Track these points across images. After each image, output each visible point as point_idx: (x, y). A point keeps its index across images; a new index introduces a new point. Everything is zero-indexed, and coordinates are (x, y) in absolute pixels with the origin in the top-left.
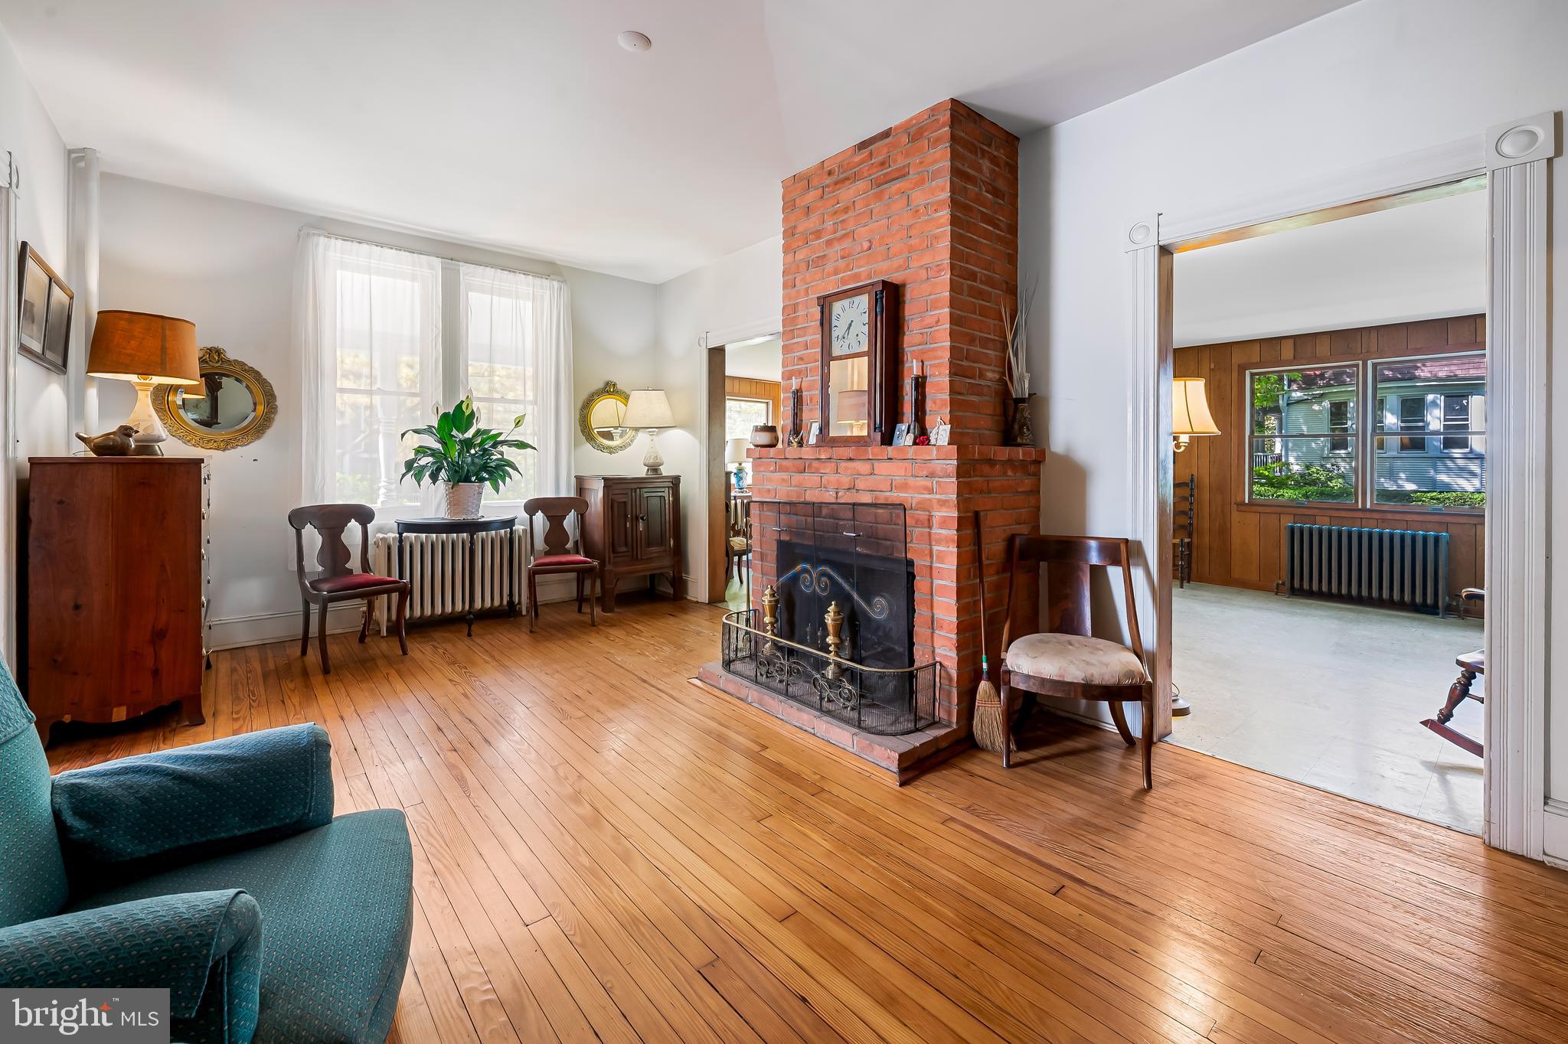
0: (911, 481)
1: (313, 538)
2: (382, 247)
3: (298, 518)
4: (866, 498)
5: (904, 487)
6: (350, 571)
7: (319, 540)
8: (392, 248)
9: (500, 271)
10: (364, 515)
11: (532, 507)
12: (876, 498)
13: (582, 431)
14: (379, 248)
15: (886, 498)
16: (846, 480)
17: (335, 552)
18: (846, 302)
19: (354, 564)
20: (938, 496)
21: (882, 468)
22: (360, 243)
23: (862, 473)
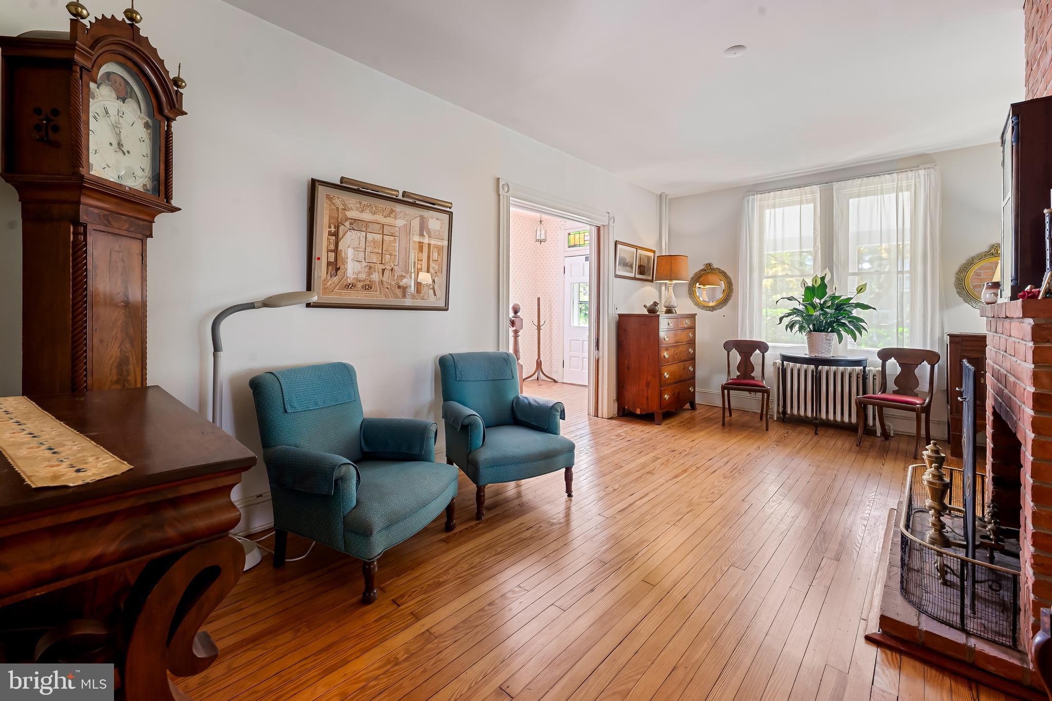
1: (736, 357)
2: (781, 190)
3: (728, 346)
6: (753, 378)
7: (739, 358)
8: (787, 189)
9: (866, 179)
10: (763, 347)
11: (885, 355)
13: (958, 293)
14: (780, 192)
17: (746, 367)
19: (757, 373)
22: (769, 192)
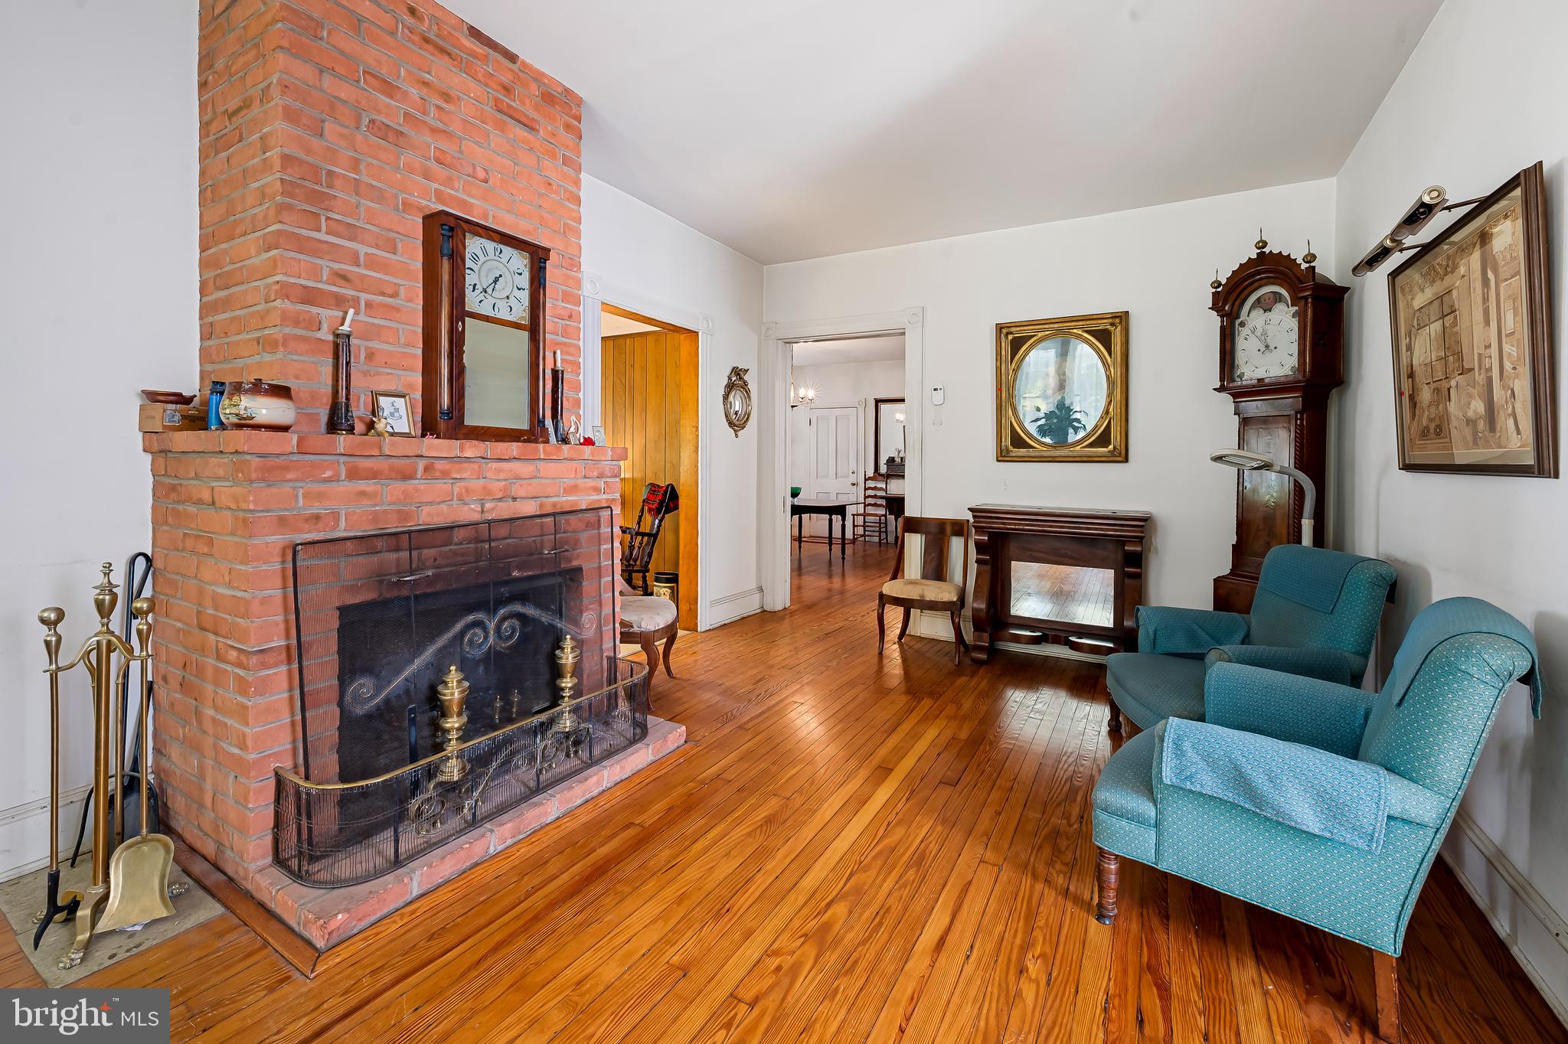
0: (580, 482)
4: (529, 508)
5: (573, 489)
12: (541, 506)
15: (554, 505)
16: (497, 487)
18: (490, 246)
20: (605, 496)
21: (548, 469)
23: (523, 476)
